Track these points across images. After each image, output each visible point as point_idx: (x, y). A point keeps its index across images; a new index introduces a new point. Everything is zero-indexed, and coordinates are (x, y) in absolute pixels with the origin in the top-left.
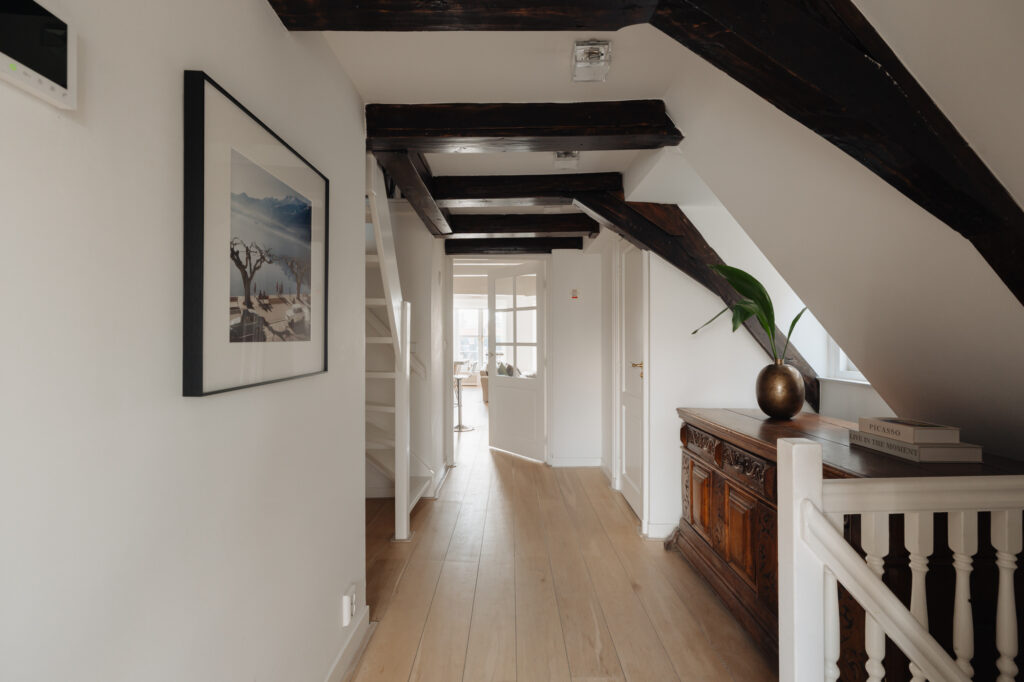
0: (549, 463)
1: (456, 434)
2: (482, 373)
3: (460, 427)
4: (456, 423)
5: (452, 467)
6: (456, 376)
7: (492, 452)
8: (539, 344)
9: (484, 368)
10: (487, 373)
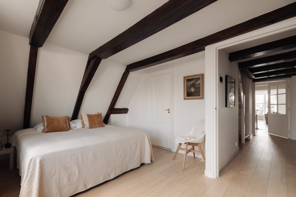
0: (290, 138)
1: (256, 130)
2: (265, 115)
3: (257, 128)
4: (256, 127)
5: (255, 135)
6: (256, 114)
7: (269, 134)
8: (287, 104)
9: (266, 113)
10: (267, 115)
